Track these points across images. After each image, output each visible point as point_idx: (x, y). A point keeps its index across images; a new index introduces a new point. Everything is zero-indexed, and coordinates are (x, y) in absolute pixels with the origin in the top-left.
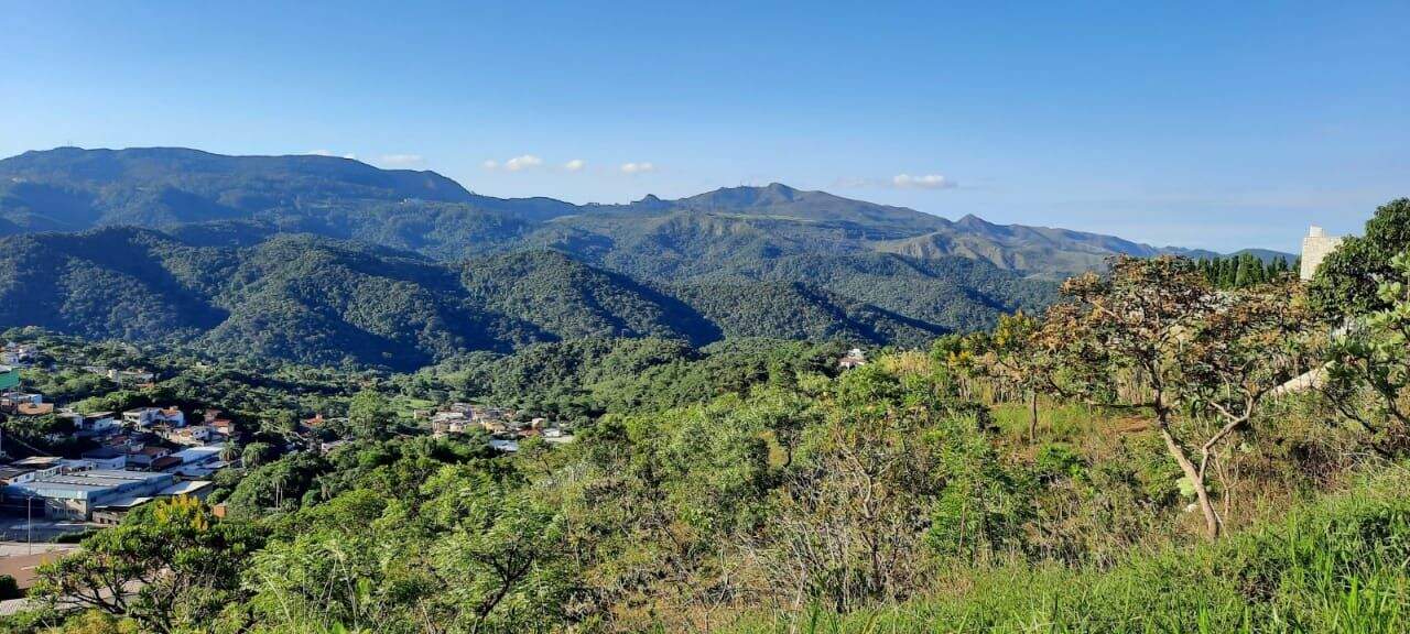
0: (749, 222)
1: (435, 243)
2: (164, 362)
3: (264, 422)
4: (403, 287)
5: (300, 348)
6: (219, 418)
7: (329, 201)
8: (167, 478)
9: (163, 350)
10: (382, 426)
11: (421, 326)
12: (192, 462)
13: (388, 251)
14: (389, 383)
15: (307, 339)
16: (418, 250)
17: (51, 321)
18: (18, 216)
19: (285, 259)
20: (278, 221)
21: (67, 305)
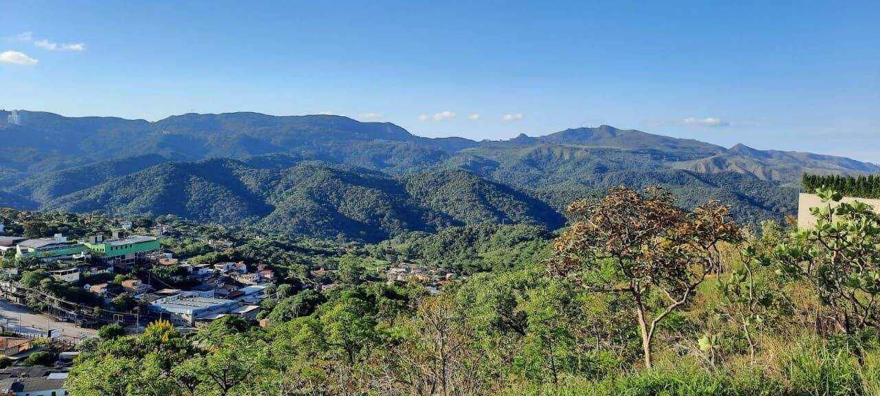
0: (586, 150)
1: (392, 166)
2: (239, 237)
3: (290, 272)
4: (372, 192)
5: (313, 227)
6: (265, 269)
7: (332, 142)
8: (235, 303)
9: (239, 229)
10: (357, 275)
11: (382, 216)
12: (250, 294)
13: (364, 171)
14: (363, 250)
15: (317, 223)
16: (381, 170)
17: (182, 212)
18: (166, 153)
19: (306, 176)
20: (303, 153)
21: (190, 203)
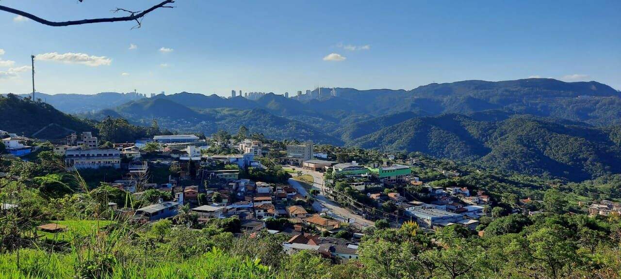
1: (595, 117)
2: (464, 169)
3: (503, 198)
4: (576, 140)
5: (523, 166)
6: (483, 194)
7: (539, 99)
8: (461, 216)
9: (464, 164)
10: (560, 207)
11: (585, 160)
12: (471, 211)
13: (568, 122)
14: (566, 187)
15: (526, 163)
16: (585, 122)
17: (425, 150)
18: (416, 111)
19: (517, 126)
20: (515, 109)
21: (431, 144)
